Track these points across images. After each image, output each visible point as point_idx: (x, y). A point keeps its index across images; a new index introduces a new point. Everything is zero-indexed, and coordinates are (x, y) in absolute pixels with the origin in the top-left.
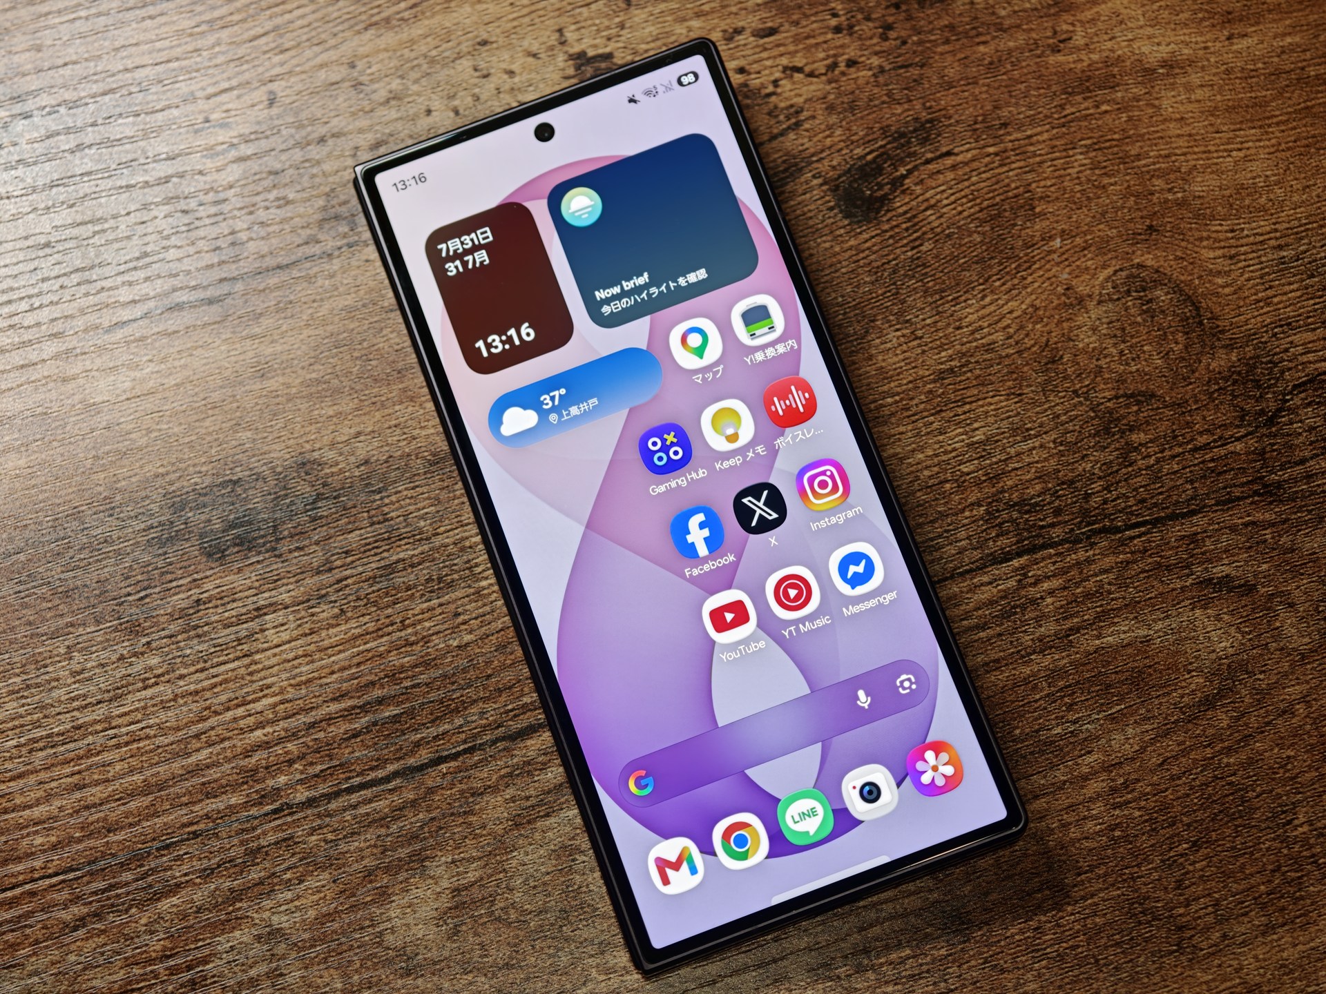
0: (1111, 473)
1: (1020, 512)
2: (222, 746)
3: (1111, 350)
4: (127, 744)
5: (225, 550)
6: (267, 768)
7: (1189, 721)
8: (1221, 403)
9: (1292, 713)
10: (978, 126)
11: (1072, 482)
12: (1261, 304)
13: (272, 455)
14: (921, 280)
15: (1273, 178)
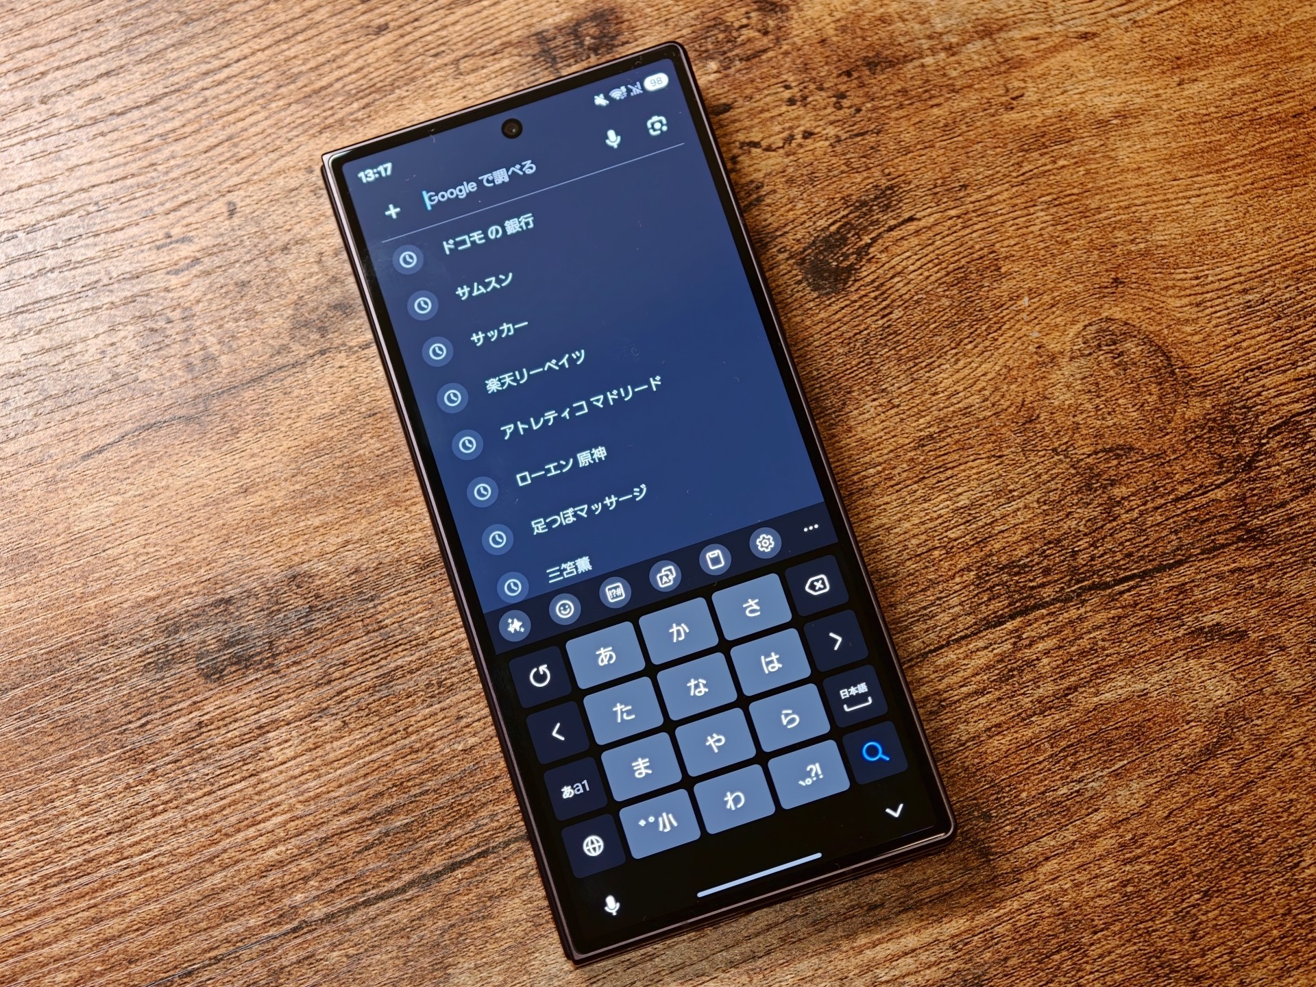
0: (1096, 529)
1: (1010, 575)
2: (236, 868)
3: (1086, 405)
4: (141, 873)
5: (223, 670)
6: (283, 887)
7: (1192, 772)
8: (1199, 451)
9: (1292, 756)
10: (937, 190)
11: (1059, 541)
12: (1231, 349)
13: (261, 571)
14: (894, 348)
15: (1233, 222)
